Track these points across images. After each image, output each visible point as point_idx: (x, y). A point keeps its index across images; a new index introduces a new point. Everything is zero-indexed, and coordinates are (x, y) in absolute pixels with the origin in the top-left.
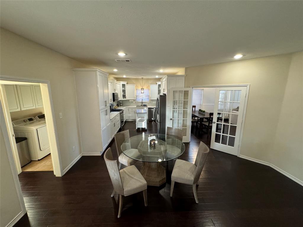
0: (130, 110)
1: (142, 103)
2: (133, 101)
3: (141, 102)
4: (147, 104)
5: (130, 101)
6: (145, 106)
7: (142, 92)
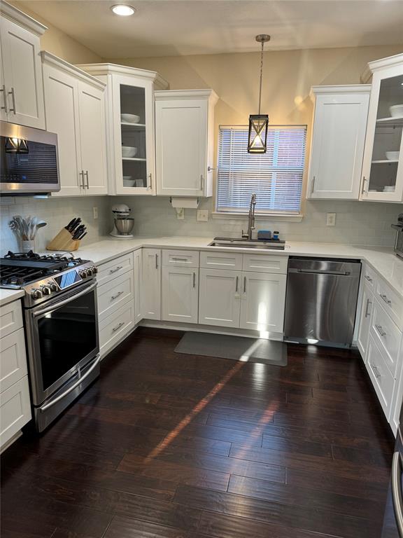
0: (167, 261)
1: (252, 218)
2: (194, 205)
3: (246, 211)
4: (283, 230)
5: (175, 204)
6: (270, 239)
7: (257, 141)
